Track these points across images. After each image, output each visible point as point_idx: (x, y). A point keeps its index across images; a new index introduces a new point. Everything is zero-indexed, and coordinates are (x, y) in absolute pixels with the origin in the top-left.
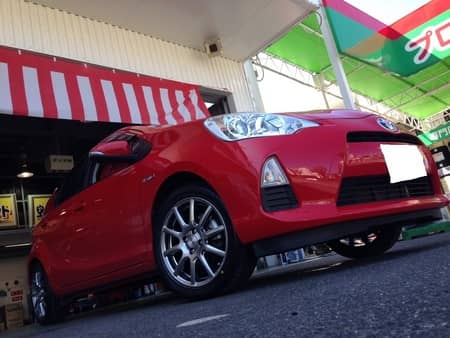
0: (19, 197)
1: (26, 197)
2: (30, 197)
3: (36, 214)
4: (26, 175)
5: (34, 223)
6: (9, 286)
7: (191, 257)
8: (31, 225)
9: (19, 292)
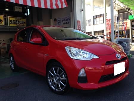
0: (5, 16)
1: (7, 17)
2: (8, 17)
3: (10, 23)
4: (7, 10)
5: (9, 25)
6: (2, 41)
7: (56, 83)
8: (8, 26)
9: (4, 43)
